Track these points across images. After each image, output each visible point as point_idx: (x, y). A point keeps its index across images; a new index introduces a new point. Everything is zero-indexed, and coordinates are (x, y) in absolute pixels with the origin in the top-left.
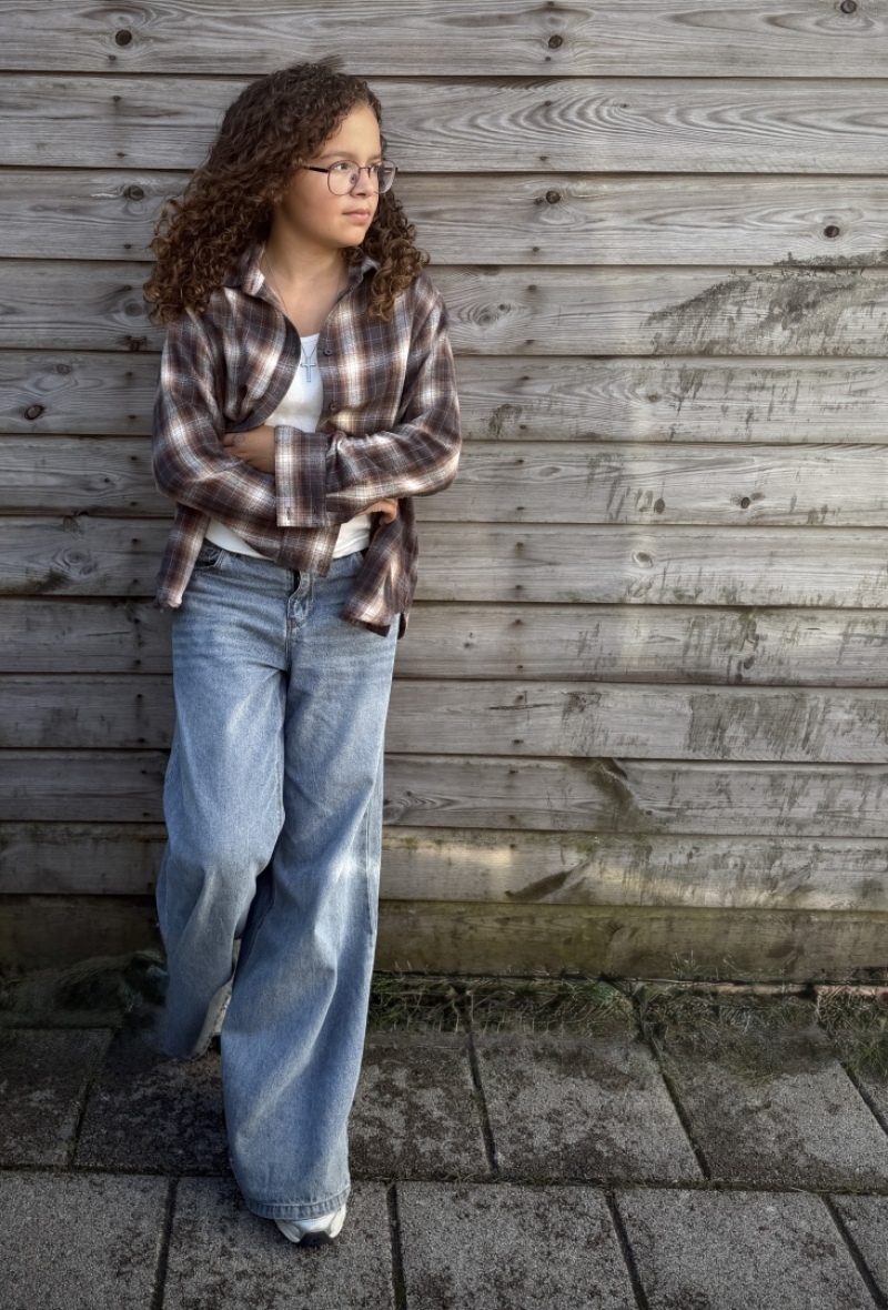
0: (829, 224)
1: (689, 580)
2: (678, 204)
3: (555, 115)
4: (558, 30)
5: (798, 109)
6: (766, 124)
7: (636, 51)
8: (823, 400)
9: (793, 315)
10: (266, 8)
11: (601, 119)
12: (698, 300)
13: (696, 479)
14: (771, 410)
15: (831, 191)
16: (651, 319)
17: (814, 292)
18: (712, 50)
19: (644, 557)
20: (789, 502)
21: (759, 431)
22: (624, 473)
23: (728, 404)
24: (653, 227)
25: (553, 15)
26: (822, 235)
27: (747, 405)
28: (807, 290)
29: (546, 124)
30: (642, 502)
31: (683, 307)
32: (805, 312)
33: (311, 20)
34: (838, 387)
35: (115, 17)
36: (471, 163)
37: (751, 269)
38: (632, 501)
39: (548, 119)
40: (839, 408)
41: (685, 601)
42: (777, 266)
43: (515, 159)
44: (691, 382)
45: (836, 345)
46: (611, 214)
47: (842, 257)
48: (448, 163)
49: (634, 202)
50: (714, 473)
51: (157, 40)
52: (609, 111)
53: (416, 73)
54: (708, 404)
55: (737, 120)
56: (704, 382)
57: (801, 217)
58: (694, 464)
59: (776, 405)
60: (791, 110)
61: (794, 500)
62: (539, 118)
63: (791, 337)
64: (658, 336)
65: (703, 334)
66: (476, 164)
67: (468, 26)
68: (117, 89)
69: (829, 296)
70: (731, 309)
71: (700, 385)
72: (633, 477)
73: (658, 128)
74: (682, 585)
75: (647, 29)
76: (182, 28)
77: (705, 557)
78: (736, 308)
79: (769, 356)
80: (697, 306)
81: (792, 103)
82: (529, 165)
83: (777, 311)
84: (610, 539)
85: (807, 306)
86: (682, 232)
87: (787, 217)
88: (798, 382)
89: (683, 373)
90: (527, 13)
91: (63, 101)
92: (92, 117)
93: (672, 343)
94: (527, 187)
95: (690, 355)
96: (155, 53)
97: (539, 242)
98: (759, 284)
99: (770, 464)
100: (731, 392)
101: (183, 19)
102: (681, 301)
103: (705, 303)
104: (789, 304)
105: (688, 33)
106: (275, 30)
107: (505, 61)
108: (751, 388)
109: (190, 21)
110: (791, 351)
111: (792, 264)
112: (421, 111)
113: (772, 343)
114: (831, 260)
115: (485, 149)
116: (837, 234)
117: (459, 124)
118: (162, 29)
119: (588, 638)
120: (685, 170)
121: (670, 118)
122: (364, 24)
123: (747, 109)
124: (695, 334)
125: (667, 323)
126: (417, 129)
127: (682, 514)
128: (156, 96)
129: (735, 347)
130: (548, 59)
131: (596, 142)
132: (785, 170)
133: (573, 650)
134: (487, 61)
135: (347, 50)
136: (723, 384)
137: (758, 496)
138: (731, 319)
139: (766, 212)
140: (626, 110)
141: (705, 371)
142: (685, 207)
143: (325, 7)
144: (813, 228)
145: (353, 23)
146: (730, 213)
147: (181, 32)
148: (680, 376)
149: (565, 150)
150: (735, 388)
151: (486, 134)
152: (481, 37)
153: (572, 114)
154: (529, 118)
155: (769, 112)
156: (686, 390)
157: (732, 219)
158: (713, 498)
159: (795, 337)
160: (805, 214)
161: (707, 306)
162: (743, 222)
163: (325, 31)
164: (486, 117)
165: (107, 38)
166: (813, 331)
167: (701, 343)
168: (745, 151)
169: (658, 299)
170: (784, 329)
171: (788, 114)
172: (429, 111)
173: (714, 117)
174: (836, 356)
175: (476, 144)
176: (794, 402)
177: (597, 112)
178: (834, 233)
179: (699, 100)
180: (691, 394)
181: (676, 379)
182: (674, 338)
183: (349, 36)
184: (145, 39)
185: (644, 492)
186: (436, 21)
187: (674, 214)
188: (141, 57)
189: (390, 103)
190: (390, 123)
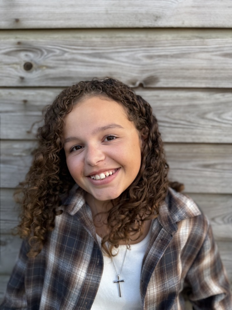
10: (112, 48)
33: (140, 55)
48: (220, 138)
51: (48, 67)
53: (203, 86)
68: (25, 96)
76: (62, 60)
92: (12, 111)
96: (46, 75)
101: (63, 54)
106: (118, 61)
109: (67, 56)
112: (205, 108)
118: (50, 61)
122: (172, 56)
126: (203, 118)
135: (162, 72)
143: (148, 47)
145: (166, 56)
147: (62, 62)
163: (148, 61)
165: (18, 67)
172: (211, 108)
183: (163, 64)
184: (40, 67)
188: (39, 77)
189: (187, 103)
190: (187, 115)
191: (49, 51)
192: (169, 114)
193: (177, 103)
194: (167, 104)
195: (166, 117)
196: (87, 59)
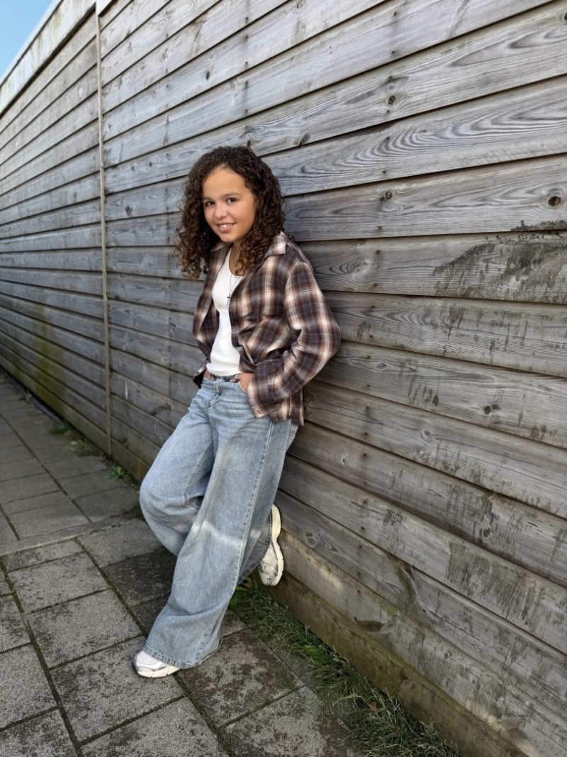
0: (552, 196)
1: (452, 457)
2: (452, 192)
3: (390, 144)
4: (393, 92)
5: (531, 108)
6: (508, 124)
7: (431, 93)
8: (545, 339)
9: (524, 269)
10: (288, 117)
11: (412, 142)
12: (462, 258)
13: (457, 387)
14: (507, 342)
15: (556, 168)
16: (435, 271)
17: (540, 251)
18: (474, 80)
19: (427, 433)
20: (517, 417)
21: (499, 358)
22: (418, 374)
23: (479, 334)
24: (438, 209)
25: (392, 84)
26: (547, 205)
27: (491, 337)
28: (535, 249)
29: (386, 151)
30: (427, 395)
31: (453, 263)
32: (532, 266)
33: (300, 118)
34: (557, 329)
36: (353, 181)
37: (498, 234)
38: (421, 394)
39: (387, 148)
40: (557, 347)
41: (448, 471)
42: (513, 232)
43: (372, 175)
44: (457, 316)
45: (555, 294)
46: (416, 203)
47: (562, 222)
48: (344, 182)
49: (427, 193)
50: (468, 384)
52: (416, 136)
53: (335, 134)
54: (466, 333)
55: (489, 126)
56: (464, 317)
57: (531, 192)
58: (456, 375)
59: (511, 339)
60: (526, 110)
61: (521, 416)
62: (383, 148)
63: (522, 287)
64: (438, 283)
65: (464, 282)
66: (356, 180)
67: (355, 102)
69: (552, 254)
70: (482, 264)
71: (462, 319)
72: (422, 377)
73: (443, 142)
74: (447, 459)
75: (438, 77)
77: (462, 444)
78: (485, 264)
79: (505, 301)
80: (461, 263)
81: (527, 104)
82: (378, 177)
83: (512, 266)
84: (410, 416)
85: (534, 262)
86: (454, 211)
87: (521, 194)
88: (527, 322)
89: (452, 311)
90: (380, 87)
93: (446, 288)
94: (378, 191)
95: (455, 297)
97: (382, 224)
98: (500, 246)
99: (505, 384)
100: (481, 326)
101: (264, 130)
102: (452, 259)
103: (466, 260)
104: (521, 261)
105: (461, 72)
107: (369, 118)
108: (493, 324)
110: (521, 298)
111: (523, 230)
112: (335, 155)
113: (508, 291)
114: (553, 224)
115: (360, 171)
116: (559, 202)
117: (350, 159)
119: (397, 477)
120: (456, 168)
121: (449, 134)
122: (317, 114)
123: (496, 116)
124: (460, 282)
125: (444, 275)
126: (334, 165)
127: (449, 409)
129: (484, 294)
130: (388, 111)
131: (409, 158)
132: (520, 157)
133: (388, 482)
134: (362, 120)
135: (311, 130)
136: (476, 319)
137: (496, 407)
138: (481, 272)
139: (507, 191)
140: (424, 134)
141: (465, 309)
142: (456, 194)
144: (541, 199)
146: (482, 195)
148: (450, 312)
149: (395, 165)
150: (483, 323)
151: (361, 162)
152: (360, 107)
153: (398, 144)
154: (379, 149)
155: (510, 115)
156: (453, 322)
157: (484, 199)
158: (467, 402)
159: (525, 286)
160: (535, 190)
161: (467, 262)
162: (491, 200)
163: (305, 122)
164: (361, 152)
166: (538, 283)
167: (463, 289)
168: (494, 147)
169: (439, 258)
170: (517, 280)
171: (524, 113)
172: (339, 154)
173: (475, 127)
174: (555, 304)
175: (357, 169)
176: (523, 338)
177: (411, 138)
178: (556, 202)
179: (466, 117)
180: (456, 325)
181: (447, 314)
182: (447, 285)
183: (312, 122)
185: (428, 389)
186: (342, 104)
187: (449, 199)
189: (325, 153)
190: (325, 164)
191: (259, 129)
192: (314, 166)
193: (320, 155)
194: (314, 157)
195: (313, 168)
196: (275, 130)
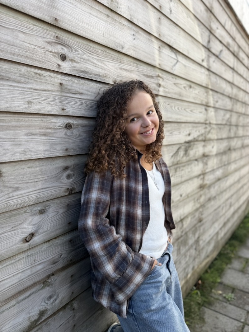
4: (160, 82)
18: (178, 92)
25: (159, 78)
33: (117, 66)
35: (59, 47)
51: (75, 61)
67: (147, 77)
68: (61, 80)
76: (83, 59)
90: (155, 76)
91: (40, 82)
92: (52, 91)
96: (74, 67)
101: (83, 55)
105: (176, 88)
106: (108, 67)
107: (153, 89)
109: (85, 57)
118: (76, 57)
122: (128, 71)
128: (75, 85)
130: (159, 90)
135: (125, 79)
143: (120, 63)
152: (149, 81)
163: (120, 71)
165: (57, 55)
183: (125, 74)
184: (71, 60)
186: (141, 74)
188: (69, 67)
191: (76, 50)
